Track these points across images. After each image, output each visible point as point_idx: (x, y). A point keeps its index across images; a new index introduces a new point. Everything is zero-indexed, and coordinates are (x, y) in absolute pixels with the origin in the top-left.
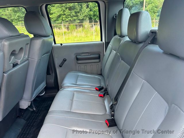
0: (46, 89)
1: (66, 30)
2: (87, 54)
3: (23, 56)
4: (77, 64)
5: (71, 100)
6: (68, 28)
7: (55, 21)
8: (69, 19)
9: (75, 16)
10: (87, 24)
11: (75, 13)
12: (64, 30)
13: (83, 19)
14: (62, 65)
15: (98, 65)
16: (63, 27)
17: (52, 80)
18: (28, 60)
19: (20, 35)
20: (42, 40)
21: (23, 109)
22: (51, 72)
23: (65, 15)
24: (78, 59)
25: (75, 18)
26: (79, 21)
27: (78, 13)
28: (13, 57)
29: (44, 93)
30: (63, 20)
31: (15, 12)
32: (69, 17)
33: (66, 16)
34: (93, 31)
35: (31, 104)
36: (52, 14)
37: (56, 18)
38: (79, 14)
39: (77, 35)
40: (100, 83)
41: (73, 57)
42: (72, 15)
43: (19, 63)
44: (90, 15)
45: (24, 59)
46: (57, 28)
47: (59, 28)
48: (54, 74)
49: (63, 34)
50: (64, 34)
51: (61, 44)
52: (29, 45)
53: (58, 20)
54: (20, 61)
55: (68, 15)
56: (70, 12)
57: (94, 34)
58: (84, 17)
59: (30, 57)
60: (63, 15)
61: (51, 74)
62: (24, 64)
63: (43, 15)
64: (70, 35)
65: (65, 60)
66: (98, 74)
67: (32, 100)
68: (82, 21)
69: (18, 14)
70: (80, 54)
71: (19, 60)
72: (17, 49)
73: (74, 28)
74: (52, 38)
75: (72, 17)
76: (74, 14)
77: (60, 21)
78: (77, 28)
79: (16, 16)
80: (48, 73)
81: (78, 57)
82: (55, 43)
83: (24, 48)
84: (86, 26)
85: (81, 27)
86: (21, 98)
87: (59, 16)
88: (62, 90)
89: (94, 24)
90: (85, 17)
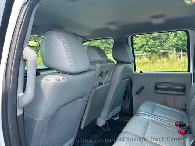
0: (121, 113)
1: (147, 60)
2: (170, 85)
3: (107, 78)
4: (155, 93)
5: (144, 127)
6: (150, 58)
7: (137, 51)
8: (152, 49)
9: (159, 46)
10: (173, 54)
11: (160, 43)
12: (145, 59)
13: (168, 49)
14: (139, 93)
15: (181, 99)
16: (144, 57)
17: (127, 106)
18: (110, 82)
19: (107, 61)
20: (124, 66)
21: (99, 126)
22: (127, 98)
23: (148, 45)
24: (157, 88)
25: (159, 48)
26: (163, 51)
27: (164, 42)
28: (100, 77)
29: (118, 117)
30: (146, 50)
31: (103, 43)
32: (153, 46)
33: (150, 46)
34: (180, 62)
35: (106, 123)
36: (135, 44)
37: (138, 48)
38: (164, 44)
39: (159, 66)
40: (183, 120)
41: (153, 85)
42: (156, 45)
43: (103, 83)
44: (178, 45)
45: (108, 80)
46: (138, 58)
47: (140, 58)
48: (130, 100)
49: (143, 64)
50: (145, 64)
51: (141, 72)
52: (113, 69)
53: (140, 50)
54: (105, 82)
55: (151, 45)
56: (154, 42)
57: (181, 66)
58: (170, 47)
59: (112, 80)
60: (146, 45)
61: (127, 100)
62: (106, 85)
63: (128, 44)
64: (151, 65)
65: (143, 88)
66: (181, 108)
67: (107, 120)
68: (167, 51)
69: (104, 45)
70: (160, 83)
71: (104, 80)
72: (105, 71)
73: (157, 58)
74: (133, 65)
75: (155, 47)
76: (158, 44)
77: (142, 51)
78: (160, 59)
79: (103, 47)
80: (125, 98)
81: (158, 86)
82: (135, 71)
83: (109, 71)
84: (171, 57)
85: (166, 58)
86: (99, 115)
87: (142, 46)
88: (137, 116)
89: (183, 55)
90: (172, 47)
